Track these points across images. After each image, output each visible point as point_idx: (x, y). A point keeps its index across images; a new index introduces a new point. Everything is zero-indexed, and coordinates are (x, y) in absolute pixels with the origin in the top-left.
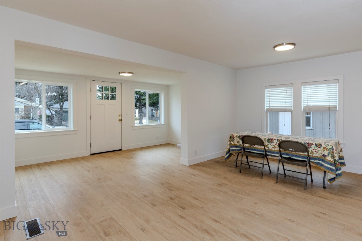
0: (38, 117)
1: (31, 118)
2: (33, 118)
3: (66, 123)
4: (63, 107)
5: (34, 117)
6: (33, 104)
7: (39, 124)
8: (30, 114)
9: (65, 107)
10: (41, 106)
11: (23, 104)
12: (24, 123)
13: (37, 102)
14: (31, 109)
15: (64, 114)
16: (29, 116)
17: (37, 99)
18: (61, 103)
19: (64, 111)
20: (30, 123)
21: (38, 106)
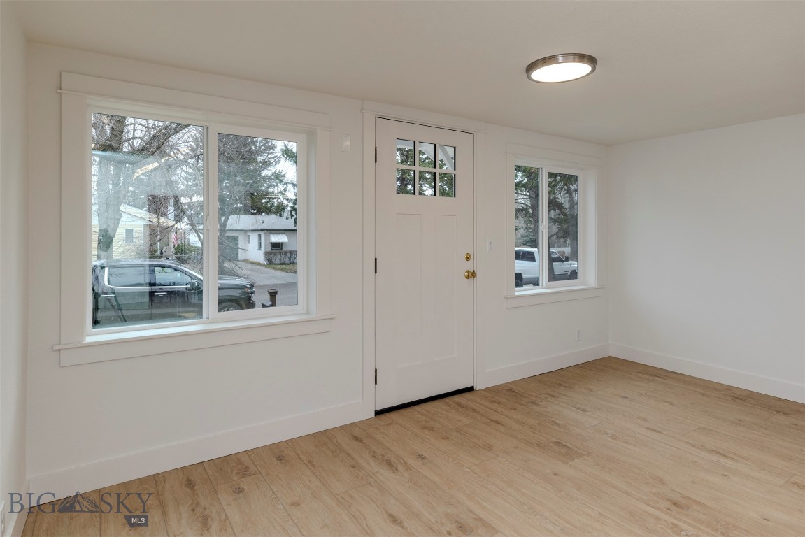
0: (173, 249)
1: (159, 253)
2: (162, 253)
3: (234, 265)
4: (227, 228)
5: (163, 251)
6: (162, 220)
7: (176, 270)
8: (156, 243)
9: (231, 228)
10: (178, 226)
11: (141, 220)
12: (143, 268)
13: (171, 216)
14: (159, 233)
15: (231, 244)
16: (155, 247)
17: (171, 209)
18: (223, 219)
19: (228, 237)
20: (156, 269)
21: (173, 226)
